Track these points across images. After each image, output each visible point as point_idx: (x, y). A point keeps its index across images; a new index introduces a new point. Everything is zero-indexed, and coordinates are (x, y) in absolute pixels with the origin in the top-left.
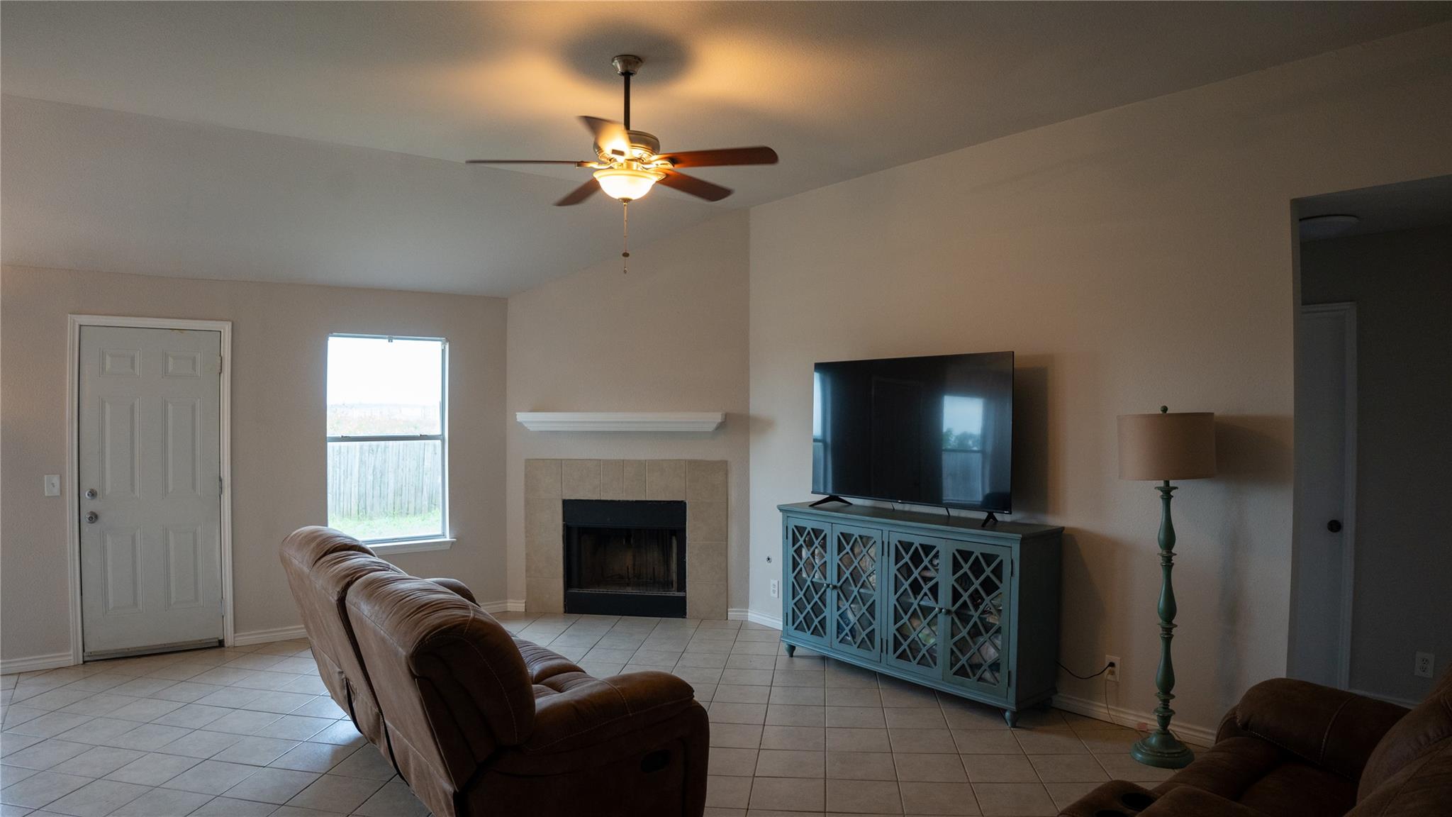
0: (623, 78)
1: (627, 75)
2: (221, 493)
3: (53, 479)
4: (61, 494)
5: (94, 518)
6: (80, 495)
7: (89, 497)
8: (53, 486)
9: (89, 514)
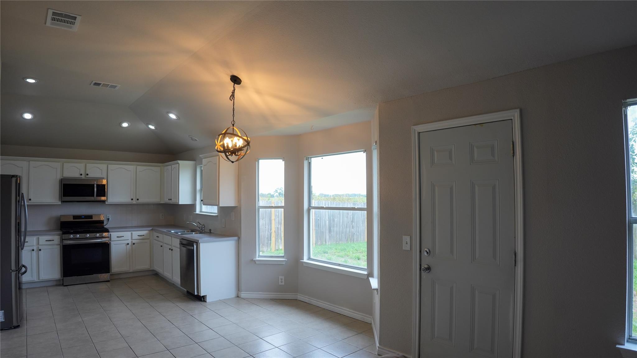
2: (515, 265)
3: (406, 239)
4: (411, 249)
5: (429, 269)
6: (420, 251)
7: (426, 254)
8: (407, 244)
9: (426, 266)
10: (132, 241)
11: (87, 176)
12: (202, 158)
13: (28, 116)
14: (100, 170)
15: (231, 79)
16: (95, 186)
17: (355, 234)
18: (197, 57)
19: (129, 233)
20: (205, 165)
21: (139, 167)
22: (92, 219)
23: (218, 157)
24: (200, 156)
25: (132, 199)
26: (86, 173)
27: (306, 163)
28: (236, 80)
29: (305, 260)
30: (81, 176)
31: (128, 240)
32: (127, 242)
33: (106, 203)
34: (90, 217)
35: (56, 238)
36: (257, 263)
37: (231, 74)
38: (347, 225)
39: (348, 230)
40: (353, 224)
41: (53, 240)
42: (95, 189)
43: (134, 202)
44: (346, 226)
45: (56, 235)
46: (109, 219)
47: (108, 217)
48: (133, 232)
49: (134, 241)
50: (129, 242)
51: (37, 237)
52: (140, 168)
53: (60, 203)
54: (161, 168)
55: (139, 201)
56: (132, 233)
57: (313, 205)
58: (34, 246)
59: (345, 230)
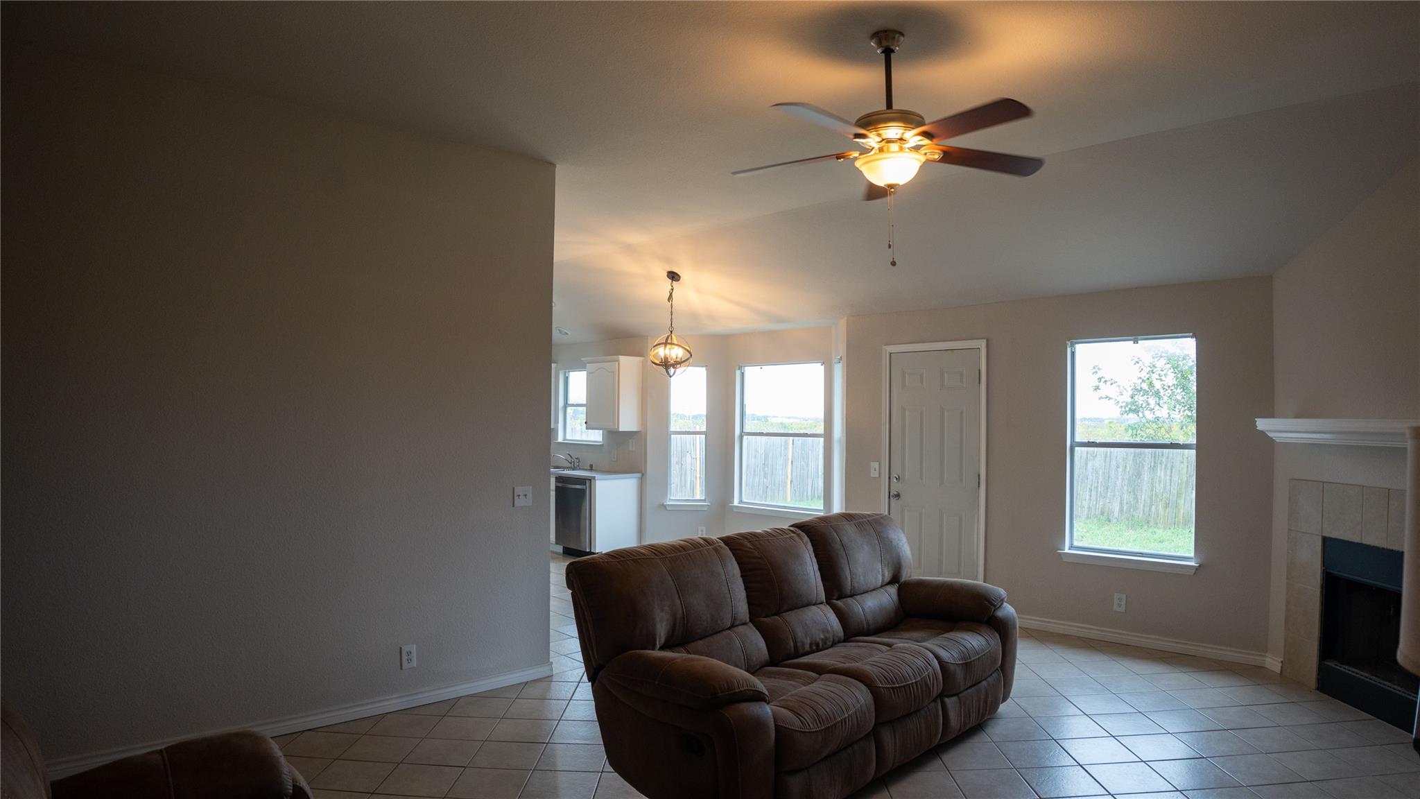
0: (883, 55)
1: (888, 52)
2: (979, 487)
3: (875, 465)
4: (879, 476)
5: (898, 496)
6: (890, 478)
7: (895, 480)
8: (875, 470)
9: (895, 493)
12: (585, 362)
15: (668, 276)
17: (769, 487)
18: (630, 249)
20: (592, 373)
23: (617, 363)
24: (582, 359)
27: (738, 373)
28: (673, 276)
29: (736, 503)
36: (668, 508)
37: (670, 270)
38: (755, 471)
39: (757, 479)
40: (766, 469)
44: (752, 473)
57: (747, 429)
59: (751, 480)
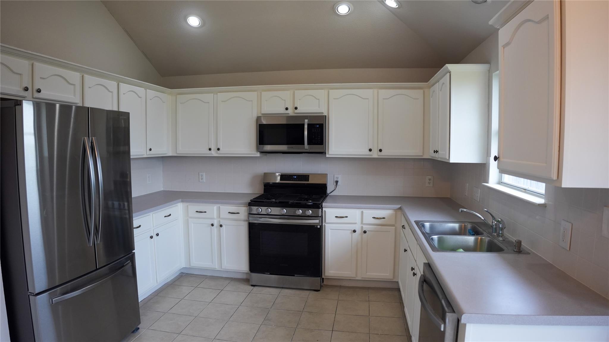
10: (362, 227)
11: (296, 111)
13: (194, 21)
14: (317, 99)
16: (306, 127)
19: (358, 212)
21: (383, 90)
22: (308, 181)
25: (370, 150)
26: (294, 106)
30: (287, 112)
31: (356, 223)
32: (353, 227)
33: (327, 156)
34: (305, 177)
35: (243, 211)
41: (238, 213)
42: (306, 133)
43: (375, 154)
45: (242, 205)
46: (338, 181)
47: (337, 178)
48: (365, 211)
49: (366, 228)
50: (358, 228)
51: (218, 205)
52: (384, 93)
53: (258, 155)
54: (424, 92)
55: (382, 153)
56: (362, 212)
58: (213, 218)
